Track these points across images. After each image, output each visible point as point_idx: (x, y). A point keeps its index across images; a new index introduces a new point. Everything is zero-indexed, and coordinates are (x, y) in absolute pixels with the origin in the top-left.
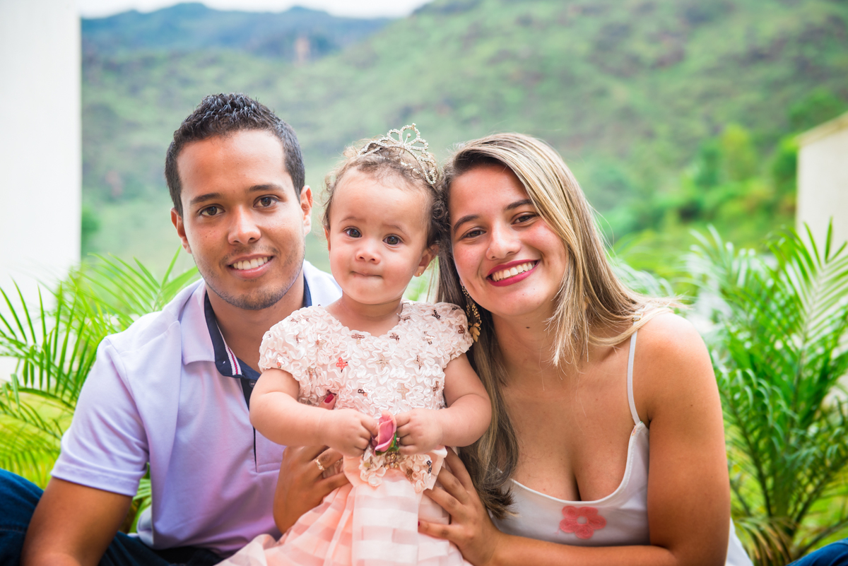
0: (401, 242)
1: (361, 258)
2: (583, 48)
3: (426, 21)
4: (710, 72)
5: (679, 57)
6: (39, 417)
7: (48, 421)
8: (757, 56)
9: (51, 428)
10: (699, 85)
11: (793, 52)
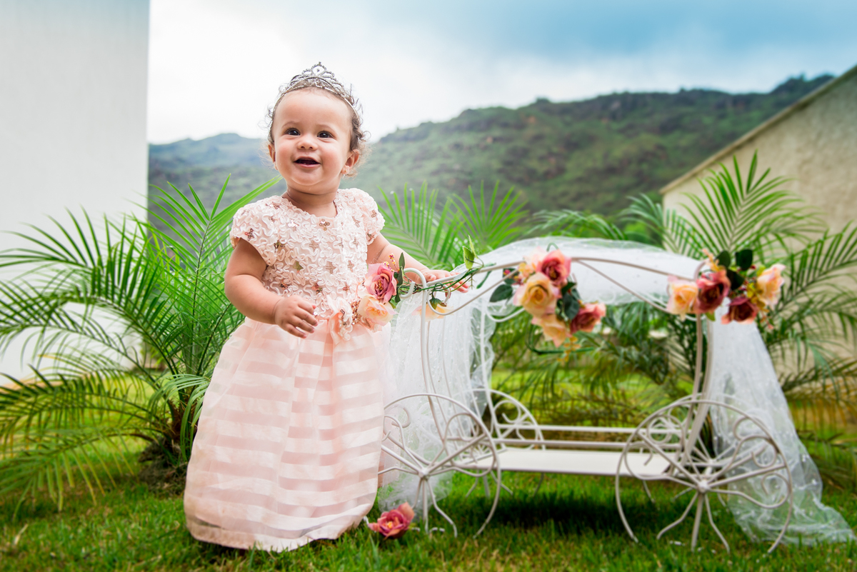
0: (331, 137)
1: (302, 147)
2: (496, 165)
3: (390, 146)
4: (580, 180)
5: (561, 171)
6: (104, 332)
7: (112, 336)
8: (611, 171)
9: (114, 343)
10: (574, 189)
11: (633, 167)
